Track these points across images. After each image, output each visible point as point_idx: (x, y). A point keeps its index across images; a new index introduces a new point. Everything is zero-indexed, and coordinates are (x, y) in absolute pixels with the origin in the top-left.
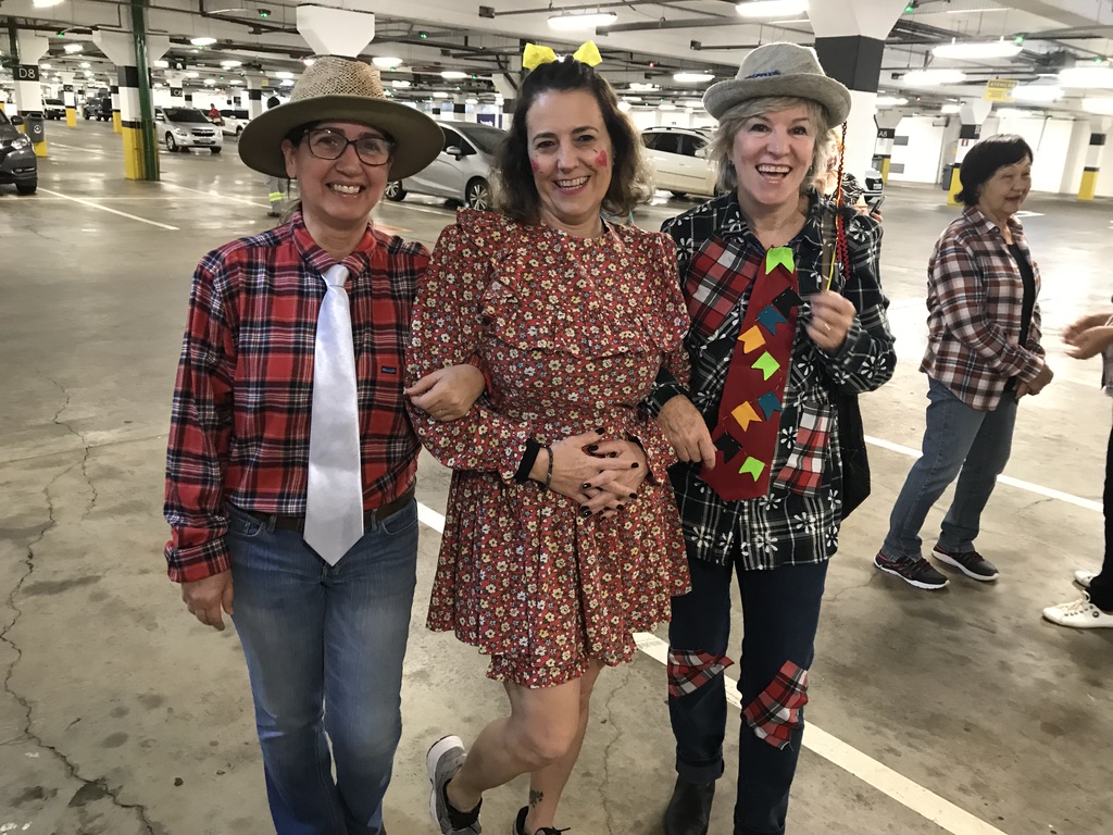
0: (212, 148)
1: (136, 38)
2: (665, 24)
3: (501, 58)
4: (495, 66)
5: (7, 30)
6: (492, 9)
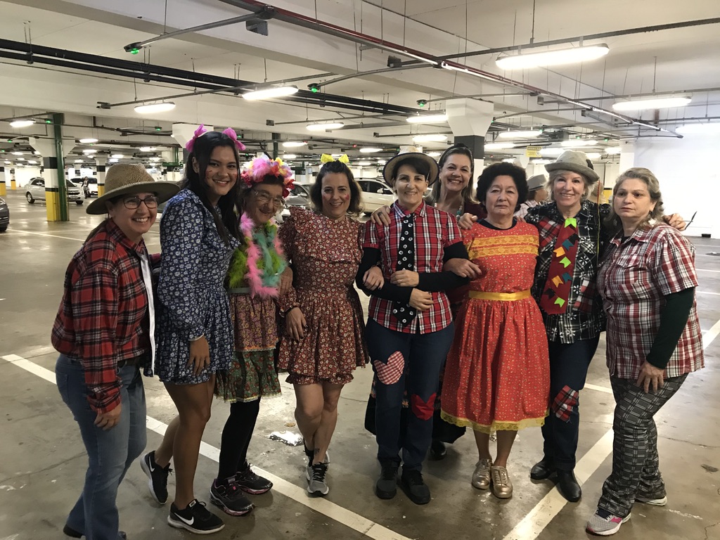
0: (77, 202)
1: (56, 141)
2: (363, 126)
3: (262, 144)
4: (259, 148)
6: (273, 121)
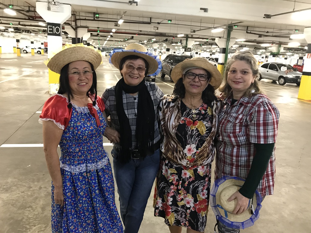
1: (227, 40)
5: (185, 39)
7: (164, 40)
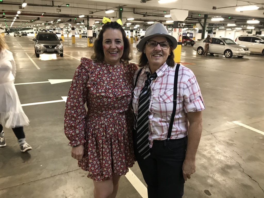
5: (87, 19)
7: (68, 21)
